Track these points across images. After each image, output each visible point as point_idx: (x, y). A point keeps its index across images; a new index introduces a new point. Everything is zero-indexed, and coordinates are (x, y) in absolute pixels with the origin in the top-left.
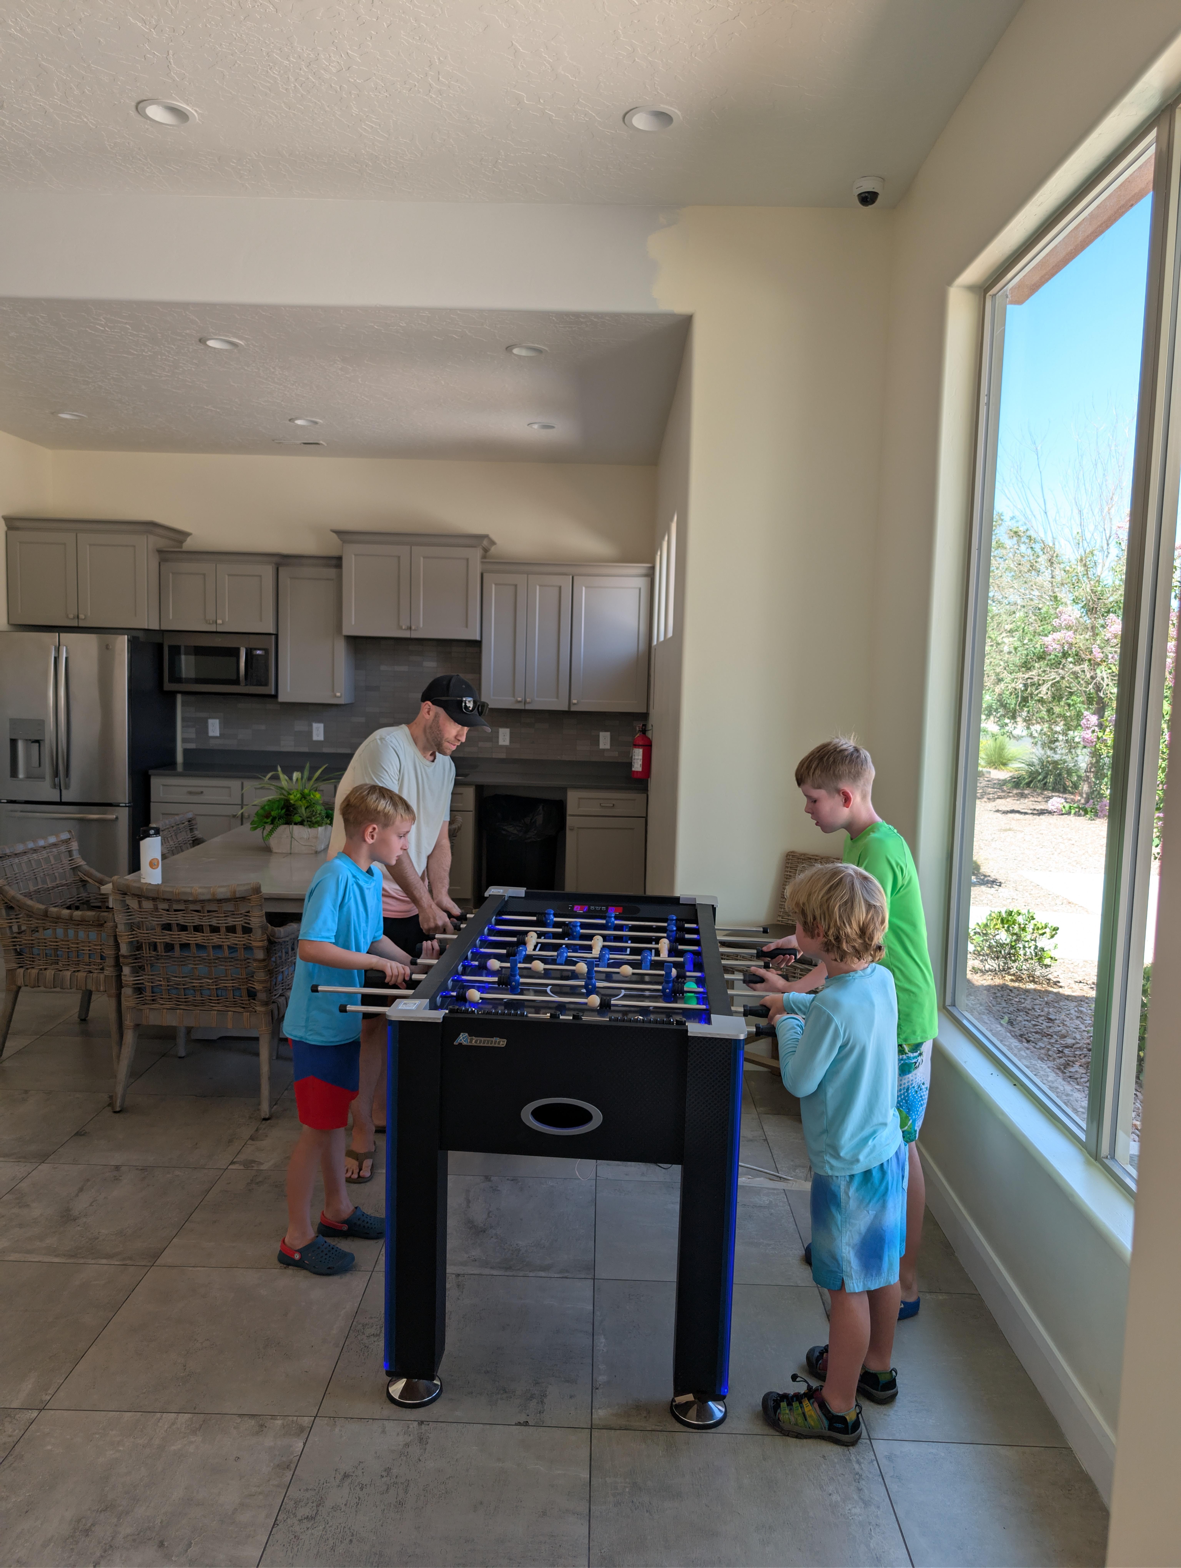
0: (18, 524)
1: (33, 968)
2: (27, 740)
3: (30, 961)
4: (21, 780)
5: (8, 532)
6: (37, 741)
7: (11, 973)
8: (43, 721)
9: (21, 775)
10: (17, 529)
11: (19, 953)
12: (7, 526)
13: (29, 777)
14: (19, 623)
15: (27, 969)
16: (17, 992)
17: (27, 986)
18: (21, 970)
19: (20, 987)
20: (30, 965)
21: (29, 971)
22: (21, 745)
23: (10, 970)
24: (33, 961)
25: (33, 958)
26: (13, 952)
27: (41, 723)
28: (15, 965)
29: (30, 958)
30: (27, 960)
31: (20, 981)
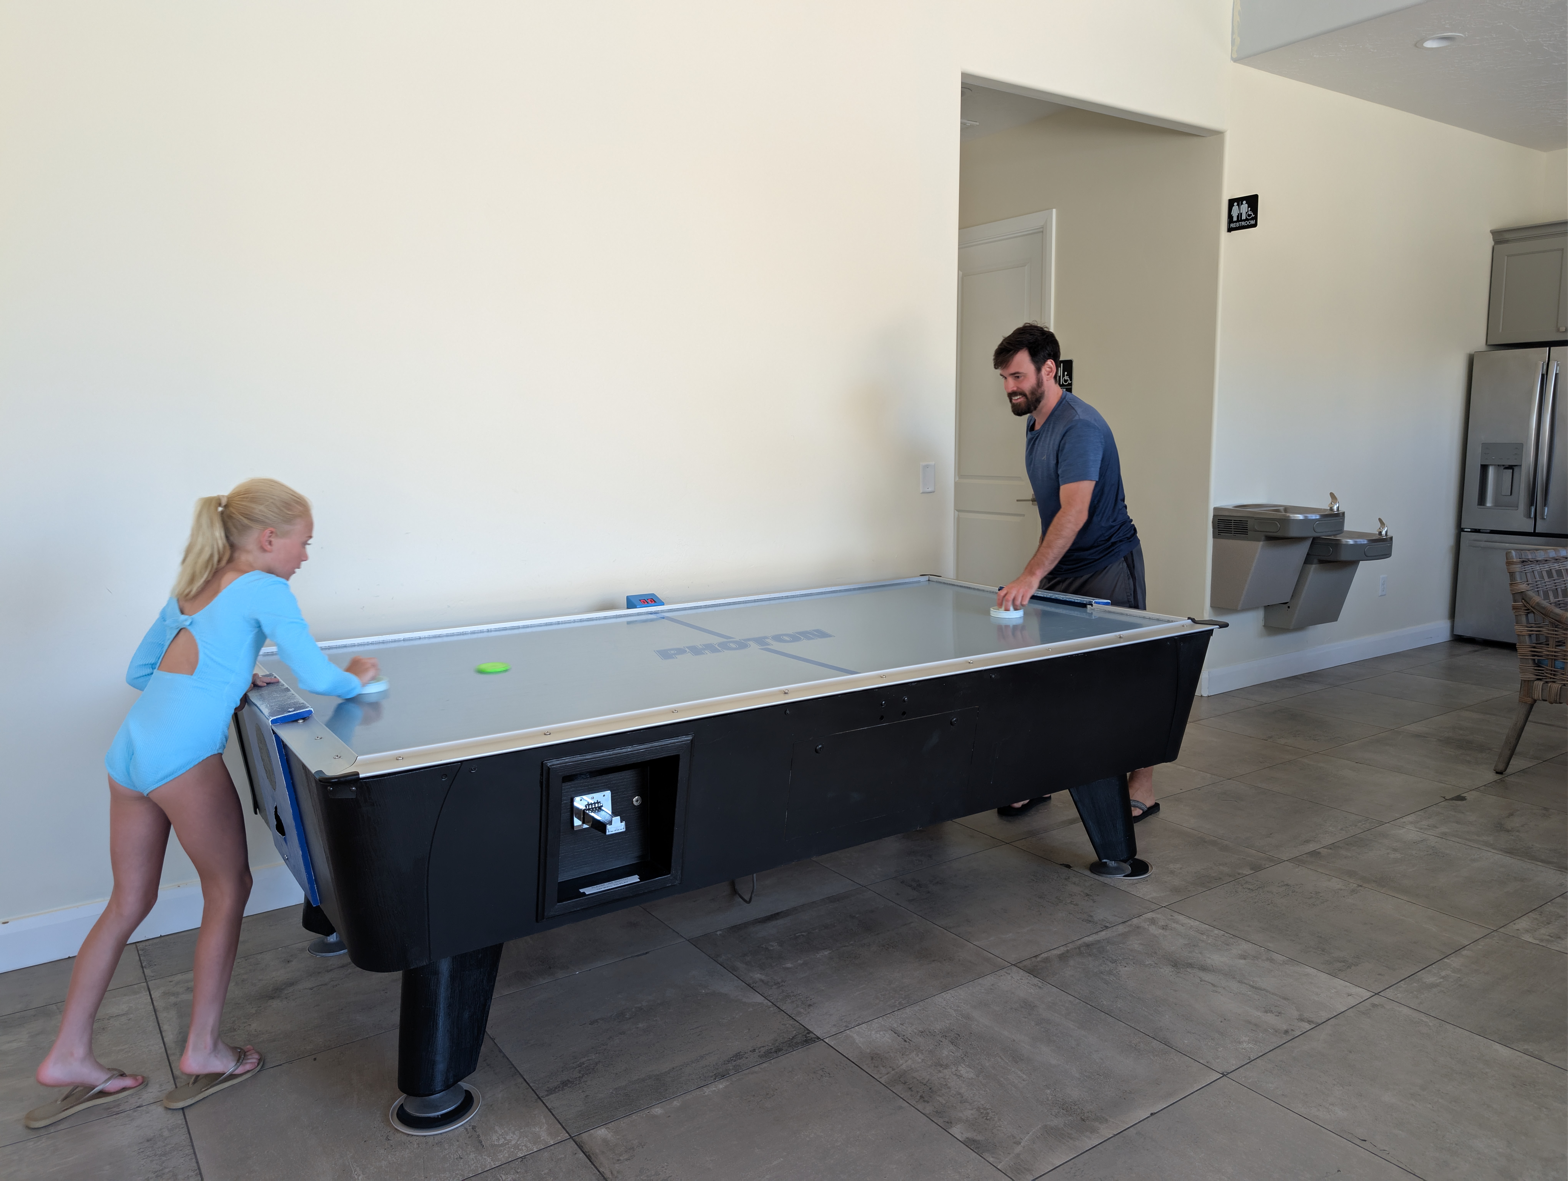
0: (1508, 236)
1: (1554, 682)
2: (1499, 465)
3: (1551, 674)
4: (1489, 508)
5: (1495, 246)
6: (1511, 467)
7: (1526, 685)
8: (1522, 445)
9: (1489, 504)
10: (1506, 241)
11: (1538, 664)
12: (1494, 240)
13: (1497, 504)
14: (1499, 343)
15: (1547, 682)
16: (1532, 706)
17: (1546, 701)
18: (1541, 683)
19: (1535, 701)
20: (1551, 678)
21: (1549, 684)
22: (1491, 471)
23: (1524, 680)
24: (1554, 675)
25: (1554, 671)
26: (1531, 662)
27: (1519, 448)
28: (1533, 677)
29: (1551, 671)
30: (1547, 673)
31: (1537, 694)
